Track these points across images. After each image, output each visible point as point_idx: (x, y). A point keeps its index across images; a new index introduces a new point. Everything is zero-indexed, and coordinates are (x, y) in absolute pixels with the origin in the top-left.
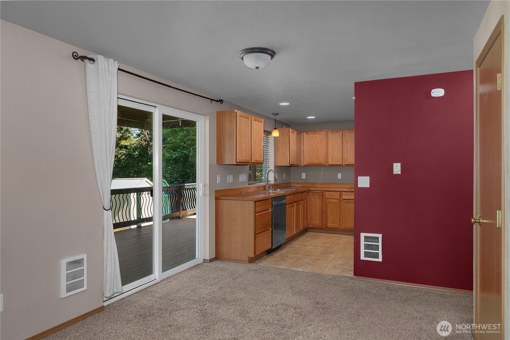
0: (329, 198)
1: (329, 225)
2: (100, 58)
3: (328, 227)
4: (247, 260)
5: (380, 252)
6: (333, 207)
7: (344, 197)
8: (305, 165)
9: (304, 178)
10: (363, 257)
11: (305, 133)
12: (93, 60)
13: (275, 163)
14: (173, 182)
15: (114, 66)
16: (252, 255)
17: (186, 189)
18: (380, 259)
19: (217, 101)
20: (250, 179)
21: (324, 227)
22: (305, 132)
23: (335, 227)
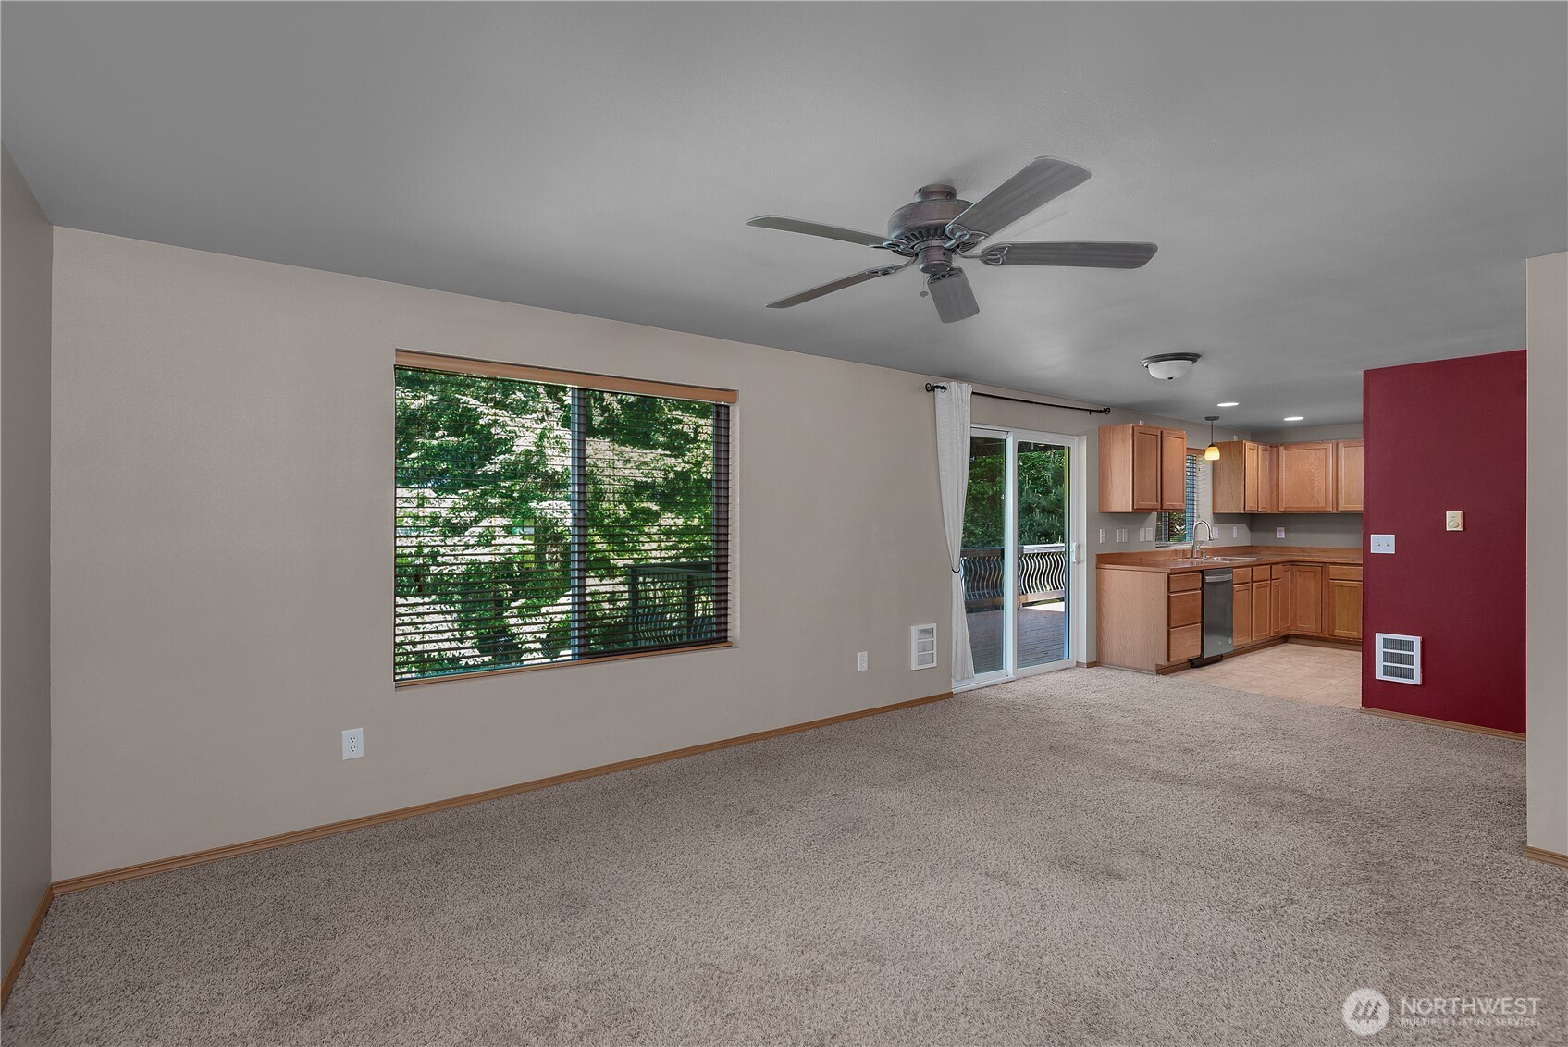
0: (1339, 578)
2: (953, 385)
3: (1335, 636)
4: (1154, 668)
5: (1417, 667)
6: (1347, 597)
8: (1284, 514)
9: (1283, 537)
10: (1379, 675)
11: (1282, 448)
12: (945, 388)
13: (1214, 507)
14: (989, 542)
15: (967, 389)
16: (1163, 662)
17: (1026, 555)
18: (1417, 680)
19: (1100, 411)
20: (1158, 536)
21: (1327, 637)
22: (1281, 445)
23: (1352, 636)
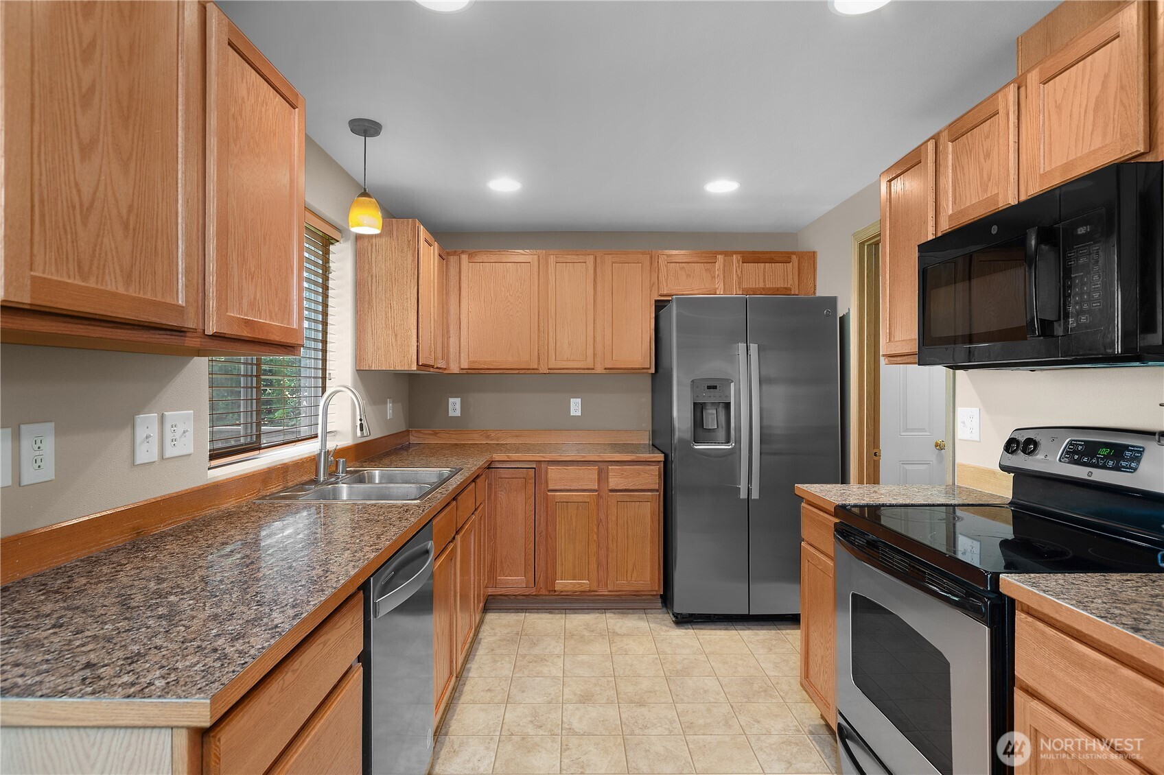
0: (562, 488)
1: (562, 584)
3: (555, 591)
6: (574, 519)
7: (615, 481)
8: (464, 371)
9: (458, 413)
11: (464, 257)
13: (357, 359)
21: (544, 592)
22: (463, 252)
23: (581, 589)
